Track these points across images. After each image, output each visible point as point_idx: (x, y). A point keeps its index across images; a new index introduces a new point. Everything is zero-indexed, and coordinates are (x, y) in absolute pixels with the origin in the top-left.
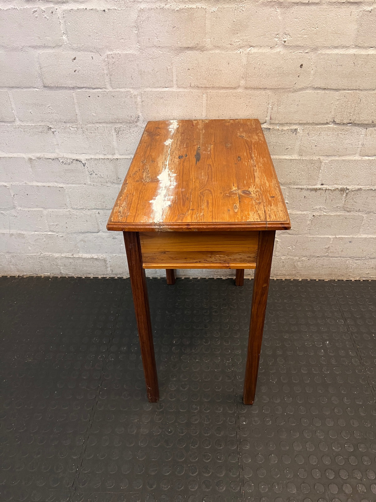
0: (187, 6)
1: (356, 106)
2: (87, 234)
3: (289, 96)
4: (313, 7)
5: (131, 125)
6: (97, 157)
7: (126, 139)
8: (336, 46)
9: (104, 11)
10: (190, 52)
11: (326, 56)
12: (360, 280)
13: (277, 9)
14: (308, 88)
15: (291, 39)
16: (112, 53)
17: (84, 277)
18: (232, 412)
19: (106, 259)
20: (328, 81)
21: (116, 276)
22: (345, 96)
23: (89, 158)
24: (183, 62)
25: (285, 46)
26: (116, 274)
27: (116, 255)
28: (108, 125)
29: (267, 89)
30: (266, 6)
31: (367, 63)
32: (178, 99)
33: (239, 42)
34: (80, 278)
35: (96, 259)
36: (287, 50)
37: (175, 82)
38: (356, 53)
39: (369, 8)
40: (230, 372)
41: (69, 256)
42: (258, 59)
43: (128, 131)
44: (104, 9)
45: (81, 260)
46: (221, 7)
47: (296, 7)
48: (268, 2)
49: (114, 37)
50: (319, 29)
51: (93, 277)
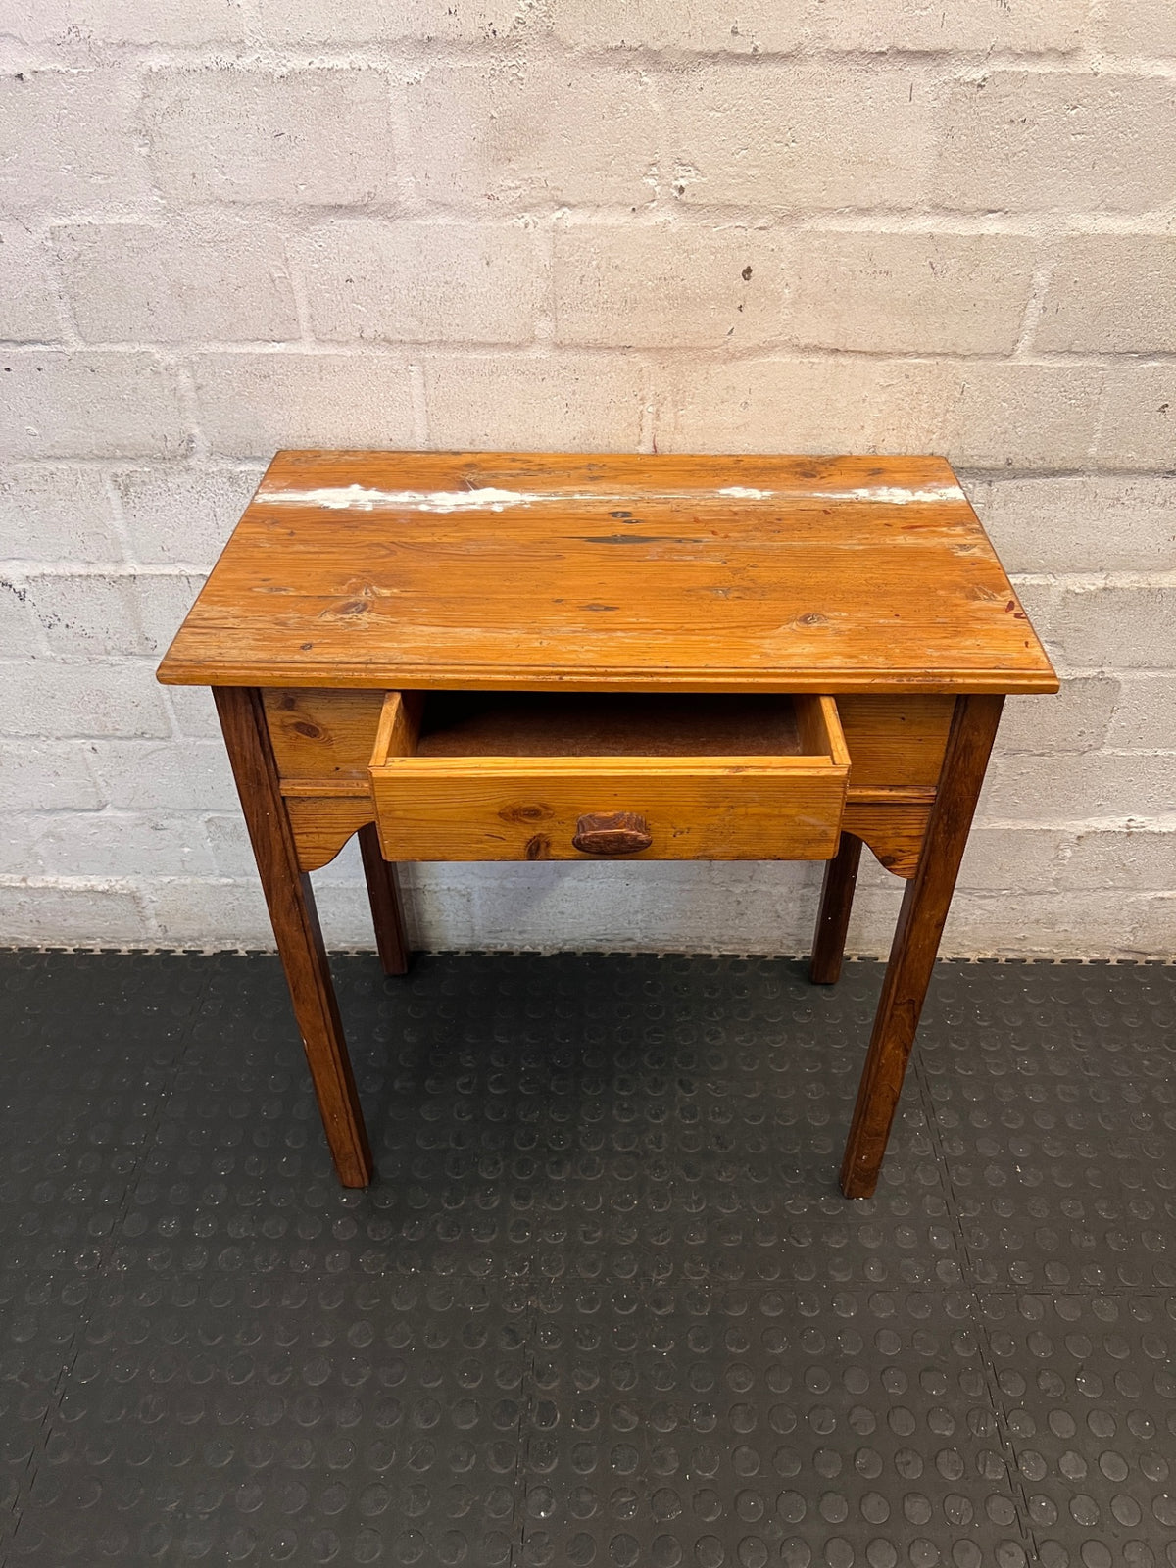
0: (317, 63)
1: (947, 411)
2: (65, 816)
3: (712, 372)
4: (775, 70)
5: (168, 465)
6: (64, 569)
7: (157, 510)
8: (865, 205)
9: (20, 76)
10: (347, 221)
11: (831, 242)
12: (997, 961)
13: (643, 74)
14: (777, 346)
15: (704, 180)
16: (68, 222)
17: (70, 950)
18: (506, 1471)
19: (138, 894)
20: (845, 326)
21: (181, 946)
22: (907, 377)
23: (37, 573)
24: (326, 257)
25: (684, 204)
26: (177, 940)
27: (172, 881)
28: (88, 466)
29: (631, 349)
30: (603, 63)
31: (977, 265)
32: (322, 379)
33: (517, 188)
34: (56, 954)
35: (102, 892)
36: (693, 219)
37: (304, 325)
38: (935, 231)
39: (977, 74)
40: (519, 1314)
41: (13, 885)
42: (592, 249)
43: (159, 487)
44: (17, 71)
45: (57, 895)
46: (440, 65)
47: (712, 69)
48: (607, 50)
49: (69, 167)
50: (801, 146)
51: (102, 950)
